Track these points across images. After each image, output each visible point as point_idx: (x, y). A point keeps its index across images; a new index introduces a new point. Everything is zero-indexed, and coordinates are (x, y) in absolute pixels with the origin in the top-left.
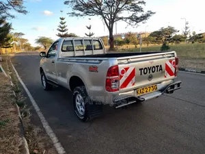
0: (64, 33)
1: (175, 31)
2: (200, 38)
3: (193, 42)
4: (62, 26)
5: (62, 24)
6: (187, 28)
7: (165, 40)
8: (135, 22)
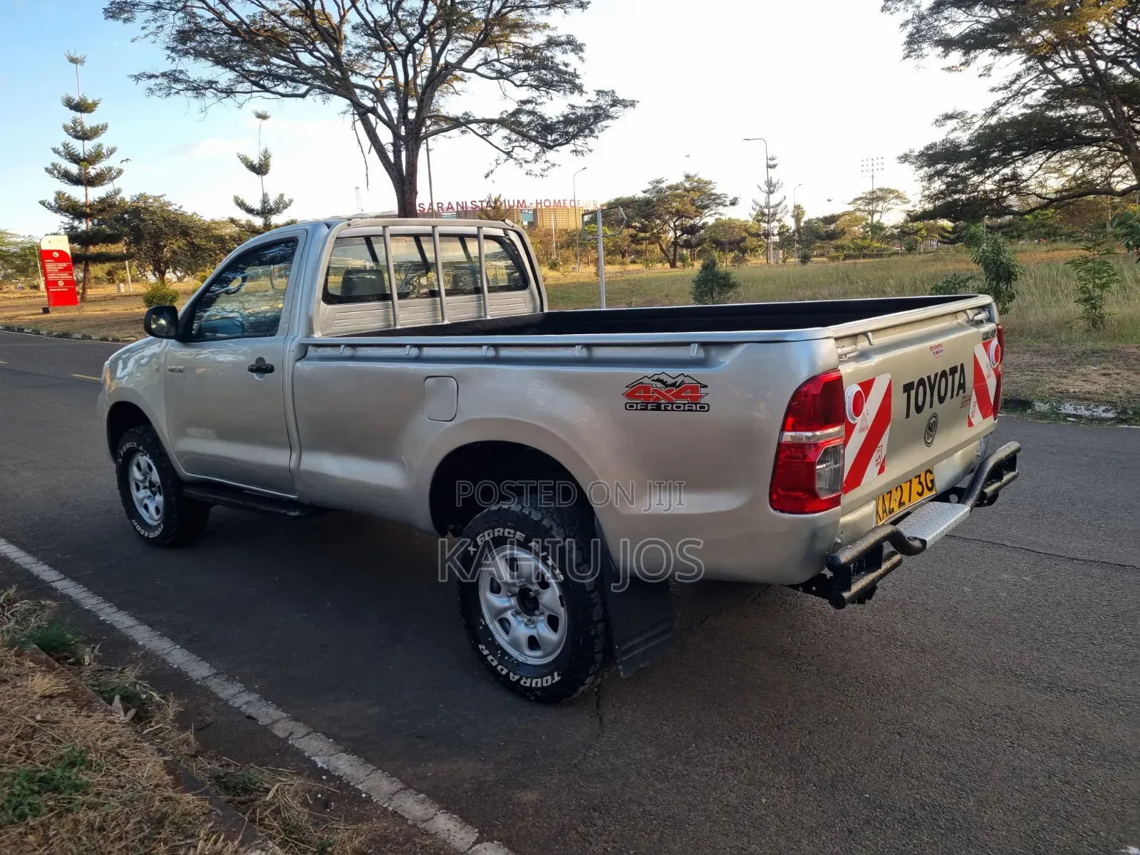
0: (96, 194)
1: (716, 200)
2: (832, 236)
3: (805, 259)
4: (81, 147)
5: (84, 135)
6: (771, 187)
7: (675, 244)
8: (534, 148)
